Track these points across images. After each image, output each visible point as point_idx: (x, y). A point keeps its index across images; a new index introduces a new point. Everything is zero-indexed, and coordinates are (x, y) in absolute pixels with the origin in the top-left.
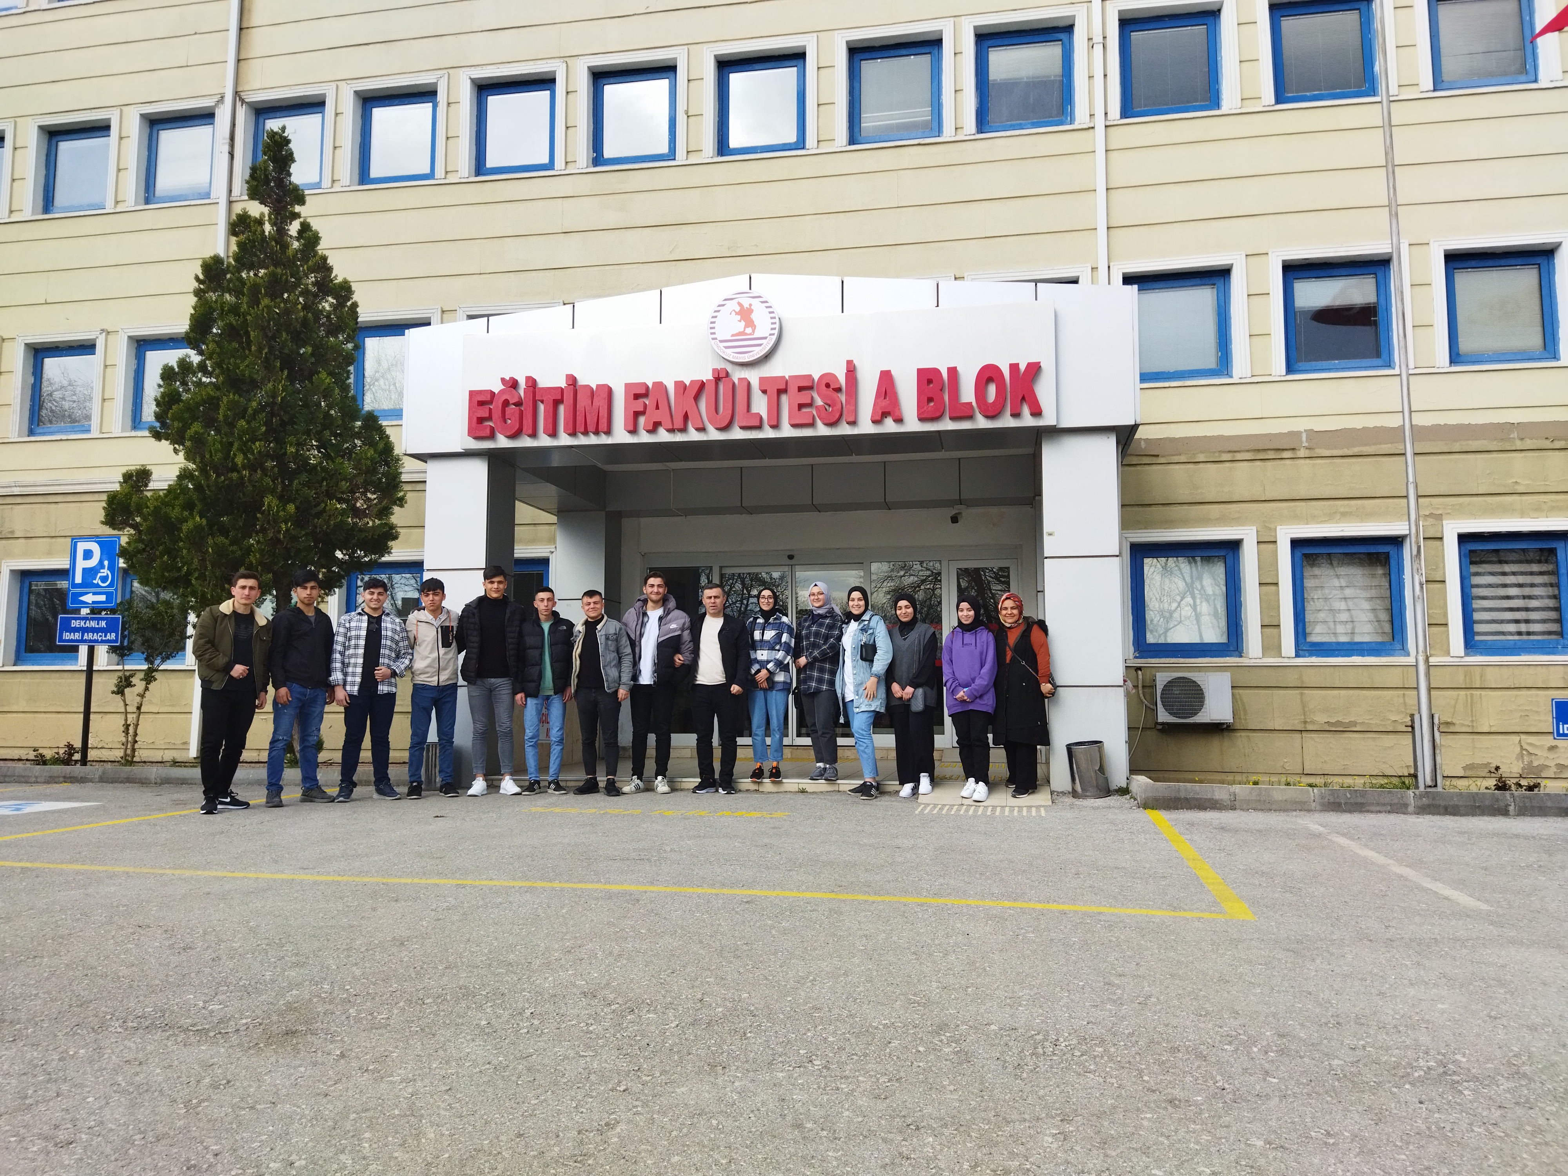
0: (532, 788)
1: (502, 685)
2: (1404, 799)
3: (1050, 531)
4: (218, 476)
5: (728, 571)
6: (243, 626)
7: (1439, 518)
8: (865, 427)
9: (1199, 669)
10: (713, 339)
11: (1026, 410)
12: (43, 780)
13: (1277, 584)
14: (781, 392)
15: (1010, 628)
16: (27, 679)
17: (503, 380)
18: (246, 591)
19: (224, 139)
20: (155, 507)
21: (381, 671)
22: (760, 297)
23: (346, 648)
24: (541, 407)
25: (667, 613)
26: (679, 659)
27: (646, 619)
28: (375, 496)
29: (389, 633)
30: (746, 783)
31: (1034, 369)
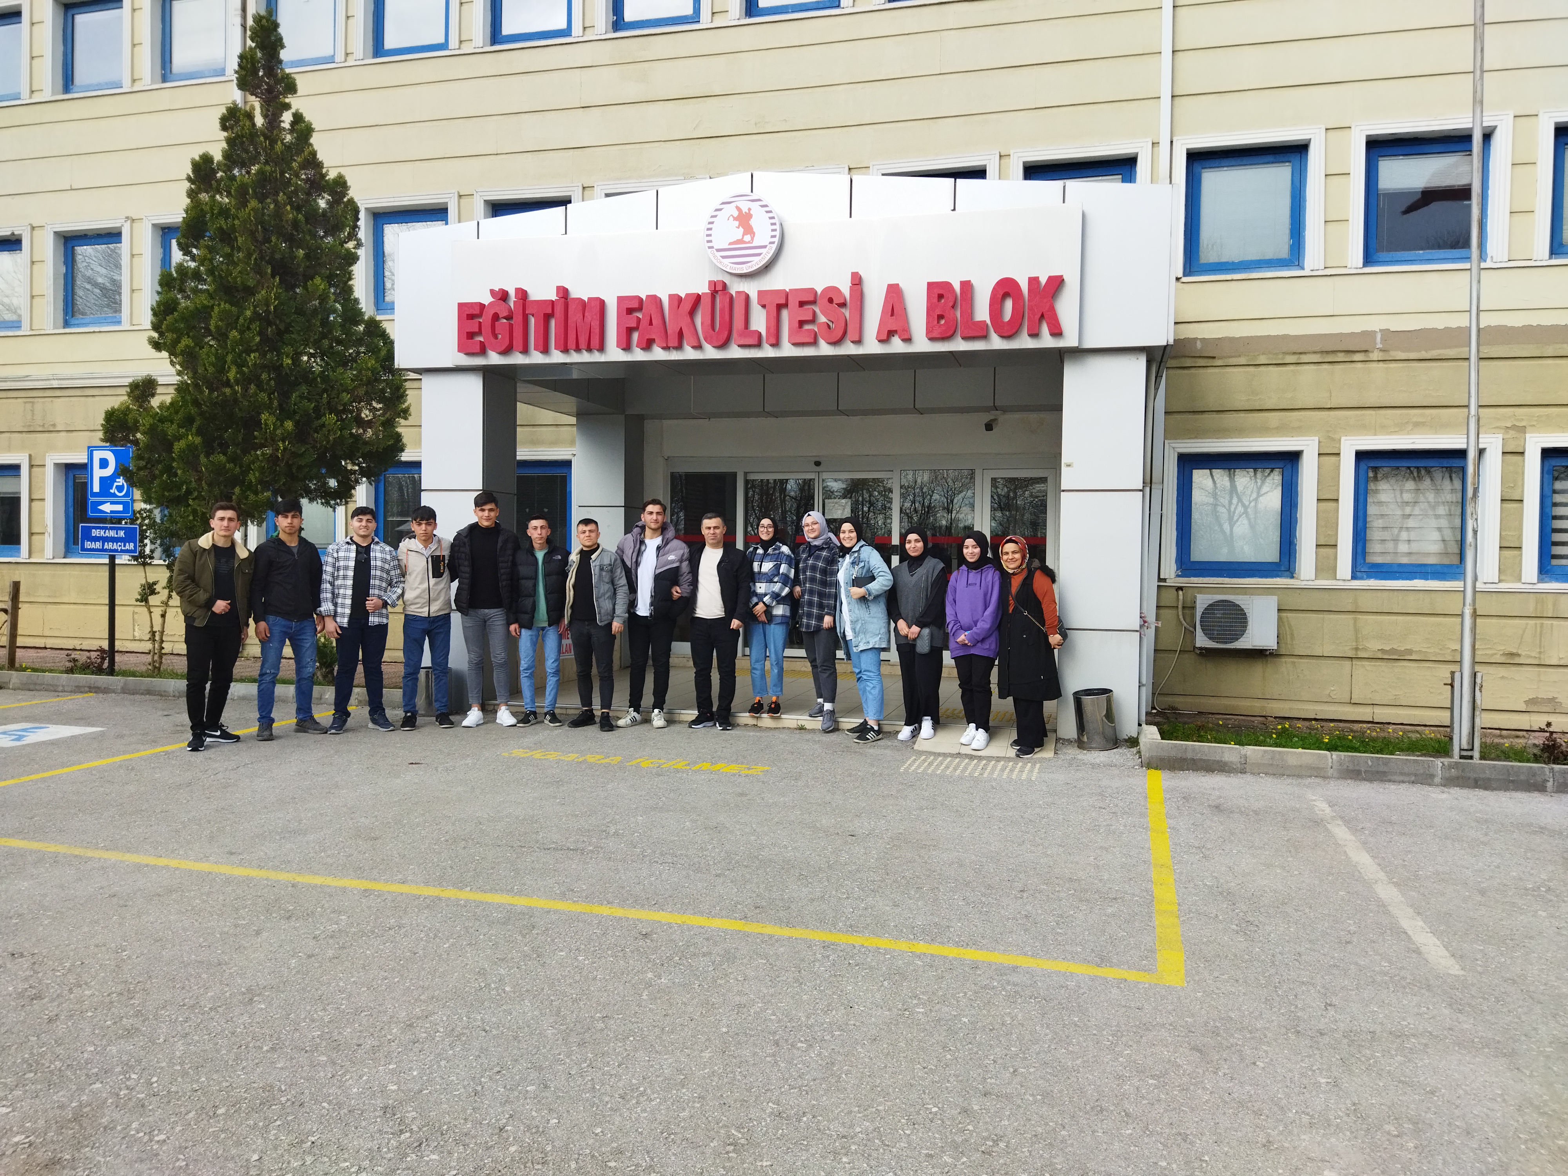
0: (526, 718)
1: (496, 616)
2: (1431, 770)
3: (1068, 462)
4: (212, 391)
6: (223, 560)
7: (1523, 430)
8: (871, 346)
9: (1245, 591)
10: (709, 248)
11: (1045, 329)
12: (69, 689)
13: (1337, 500)
14: (780, 307)
15: (1013, 574)
16: (76, 571)
17: (492, 291)
18: (225, 523)
19: (236, 10)
20: (151, 425)
21: (371, 604)
22: (759, 200)
23: (335, 578)
24: (532, 321)
25: (666, 543)
26: (677, 592)
27: (643, 548)
28: (381, 406)
29: (379, 563)
30: (745, 718)
31: (1057, 283)
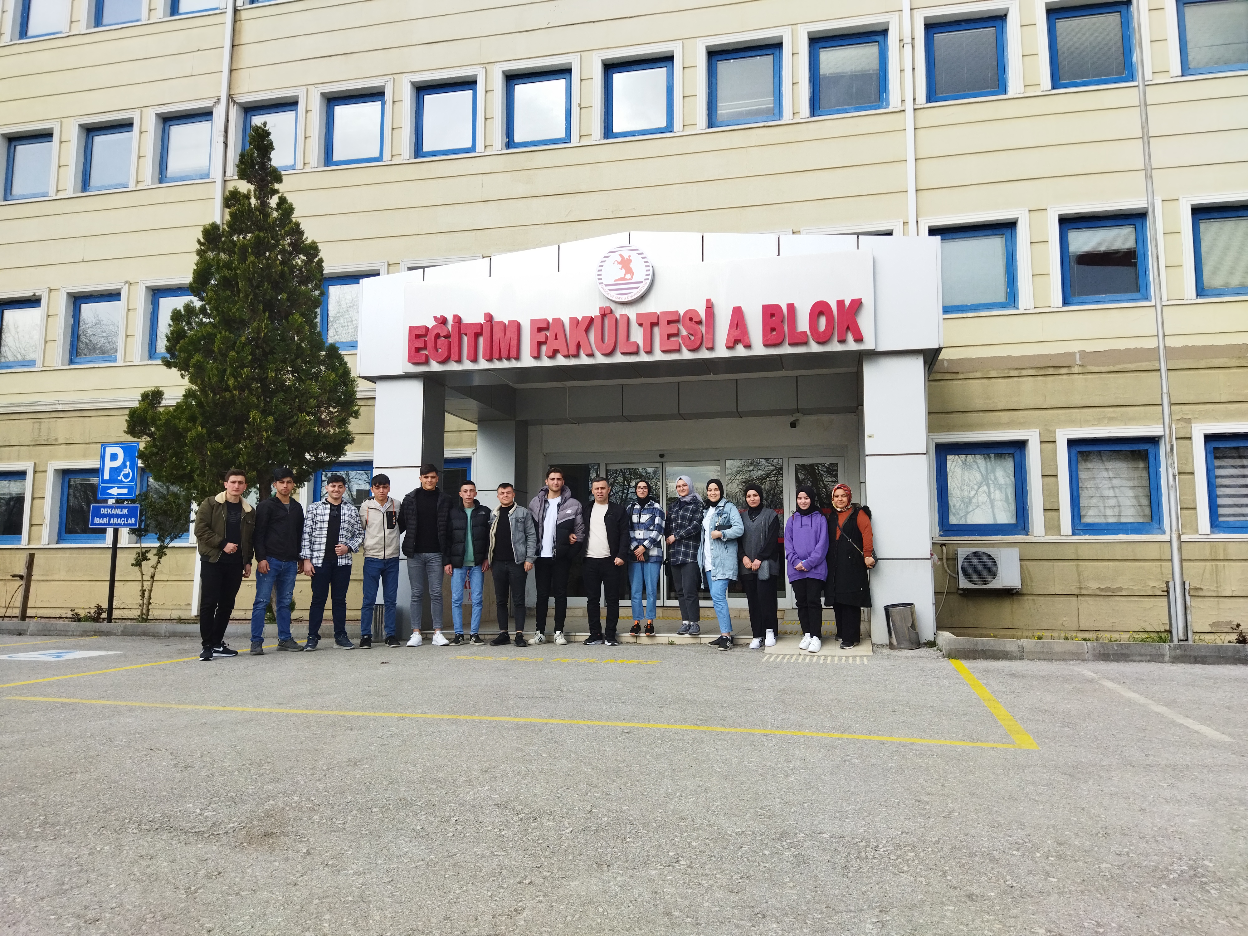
0: (457, 640)
1: (434, 558)
2: (1162, 651)
3: (870, 434)
4: (215, 395)
5: (611, 467)
6: (233, 513)
7: (1189, 421)
8: (721, 352)
9: (993, 545)
10: (600, 283)
11: (850, 337)
12: (78, 633)
13: (1056, 476)
14: (653, 325)
15: (840, 512)
16: (67, 554)
17: (435, 317)
18: (236, 485)
19: (220, 132)
20: (166, 420)
21: (340, 548)
22: (637, 250)
23: (313, 530)
24: (465, 339)
25: (564, 501)
26: (573, 538)
27: (547, 505)
28: (336, 410)
29: (347, 518)
30: (627, 637)
31: (857, 304)
